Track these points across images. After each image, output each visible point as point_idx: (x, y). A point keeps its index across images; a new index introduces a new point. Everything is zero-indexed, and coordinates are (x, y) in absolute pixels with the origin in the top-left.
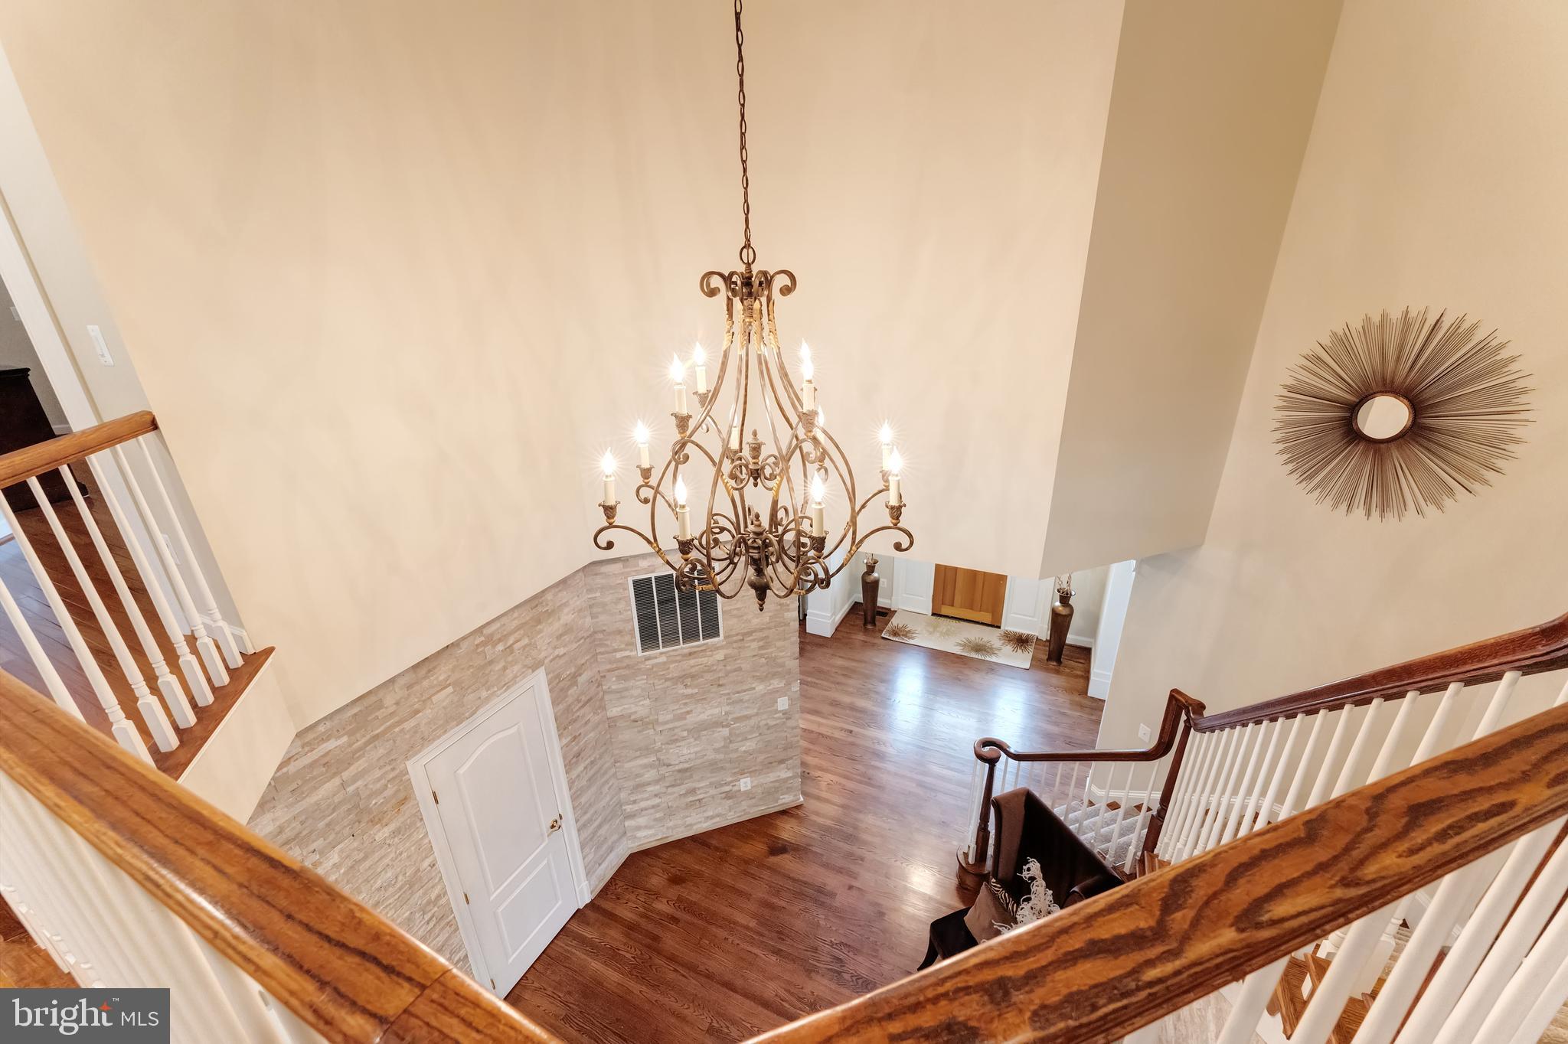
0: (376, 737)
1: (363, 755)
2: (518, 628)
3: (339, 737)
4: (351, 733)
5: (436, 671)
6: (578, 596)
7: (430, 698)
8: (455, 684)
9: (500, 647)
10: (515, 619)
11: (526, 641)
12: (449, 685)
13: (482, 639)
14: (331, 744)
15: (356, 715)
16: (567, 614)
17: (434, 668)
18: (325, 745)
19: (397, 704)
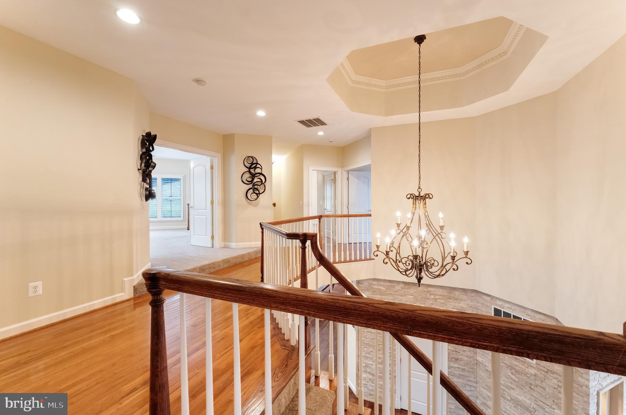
0: (391, 294)
1: (387, 296)
2: (440, 295)
3: (384, 288)
4: (386, 289)
5: (410, 289)
6: (471, 301)
7: (407, 295)
8: (415, 297)
9: (432, 297)
10: (440, 292)
11: (443, 301)
12: (413, 296)
13: (427, 290)
14: (382, 288)
15: (388, 285)
16: (465, 304)
17: (410, 288)
18: (381, 287)
19: (398, 290)
